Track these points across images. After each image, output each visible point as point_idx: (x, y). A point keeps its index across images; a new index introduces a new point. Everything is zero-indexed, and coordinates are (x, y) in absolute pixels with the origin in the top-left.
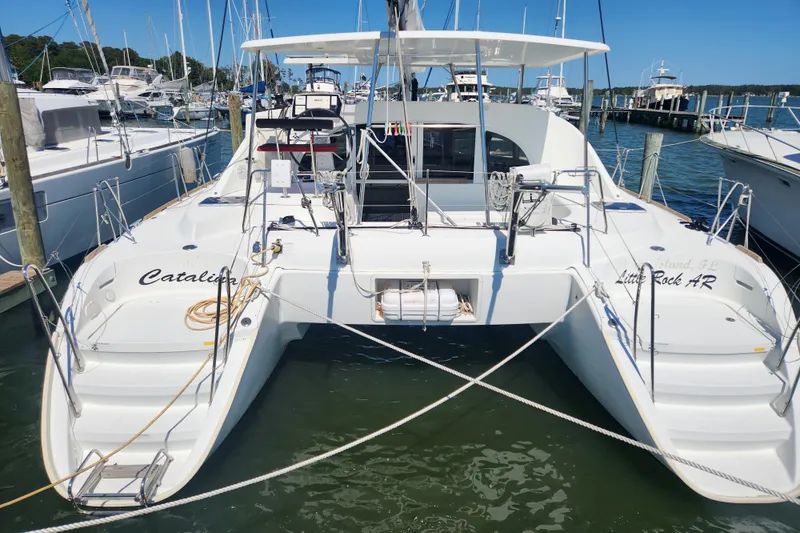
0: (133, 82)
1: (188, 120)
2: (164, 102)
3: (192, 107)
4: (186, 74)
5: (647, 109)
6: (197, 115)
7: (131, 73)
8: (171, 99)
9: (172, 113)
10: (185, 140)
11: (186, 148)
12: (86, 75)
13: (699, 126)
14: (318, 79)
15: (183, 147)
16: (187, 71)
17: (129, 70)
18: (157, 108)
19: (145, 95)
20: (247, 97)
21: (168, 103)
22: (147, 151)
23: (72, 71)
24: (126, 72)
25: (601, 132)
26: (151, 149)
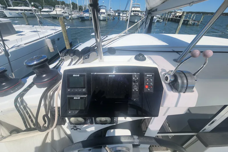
0: (60, 9)
1: (72, 19)
2: (67, 15)
3: (73, 16)
4: (71, 7)
5: (174, 18)
6: (74, 18)
7: (60, 7)
8: (69, 14)
9: (69, 17)
10: (47, 36)
11: (48, 39)
12: (51, 8)
13: (189, 23)
14: (102, 8)
15: (47, 39)
16: (72, 6)
17: (59, 6)
18: (66, 16)
19: (63, 13)
20: (84, 13)
21: (68, 15)
22: (23, 45)
23: (47, 6)
24: (58, 7)
25: (166, 24)
26: (25, 44)
